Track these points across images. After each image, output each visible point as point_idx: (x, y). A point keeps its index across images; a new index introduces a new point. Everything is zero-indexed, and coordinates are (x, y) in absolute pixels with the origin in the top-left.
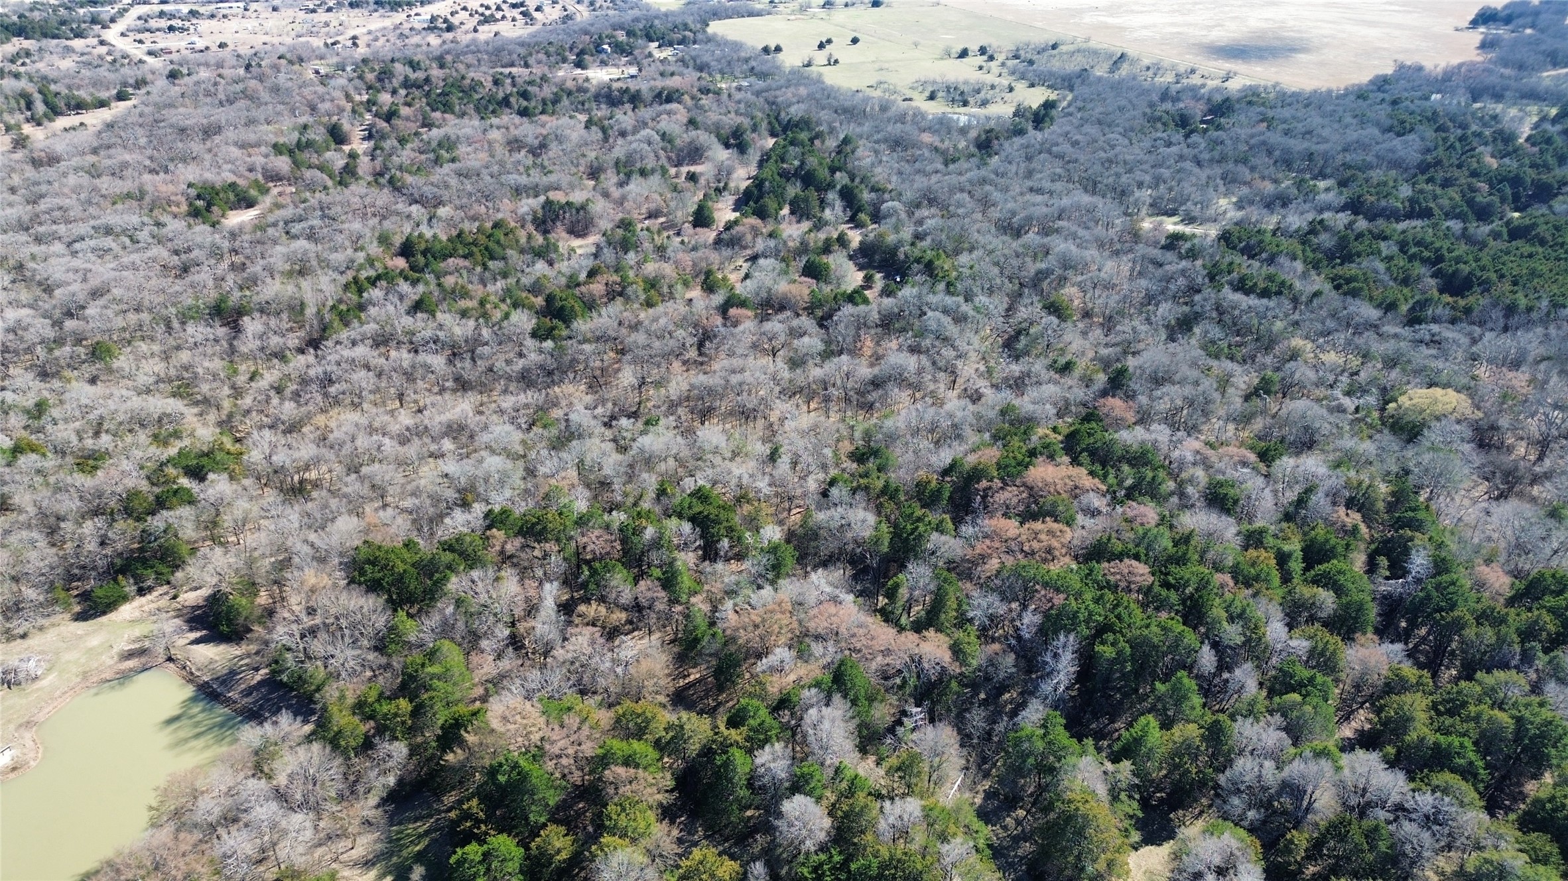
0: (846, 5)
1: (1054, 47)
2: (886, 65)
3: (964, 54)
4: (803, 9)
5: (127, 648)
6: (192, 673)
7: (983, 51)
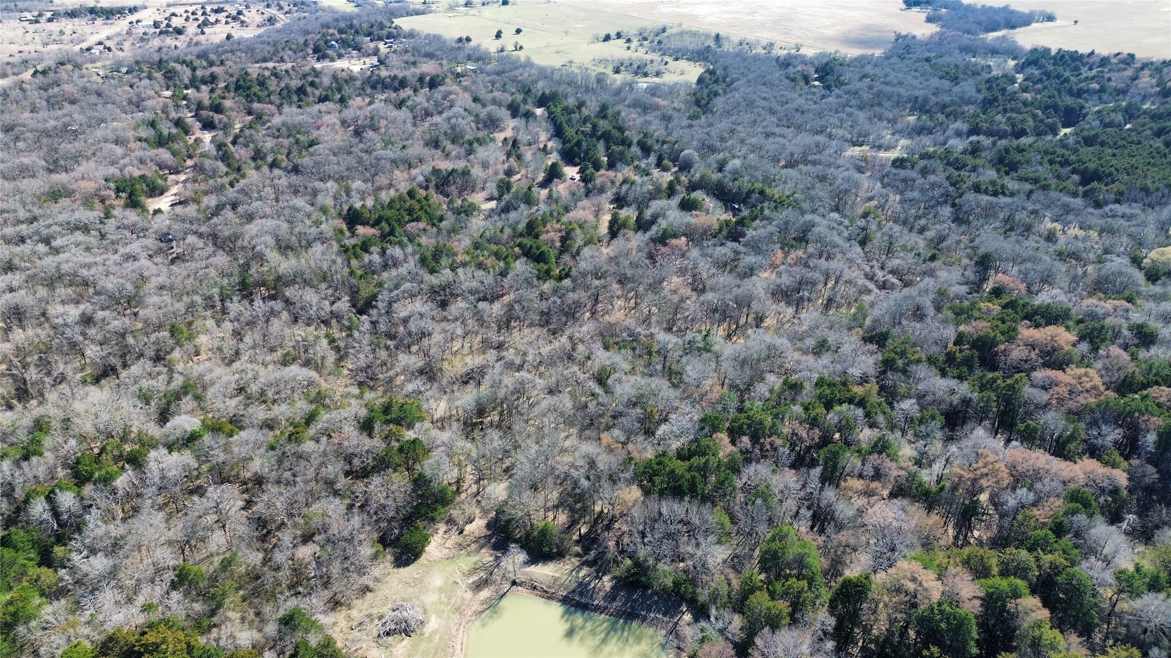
0: (483, 4)
1: (664, 30)
2: (561, 49)
3: (607, 38)
4: (452, 8)
5: (470, 581)
6: (546, 592)
7: (619, 36)
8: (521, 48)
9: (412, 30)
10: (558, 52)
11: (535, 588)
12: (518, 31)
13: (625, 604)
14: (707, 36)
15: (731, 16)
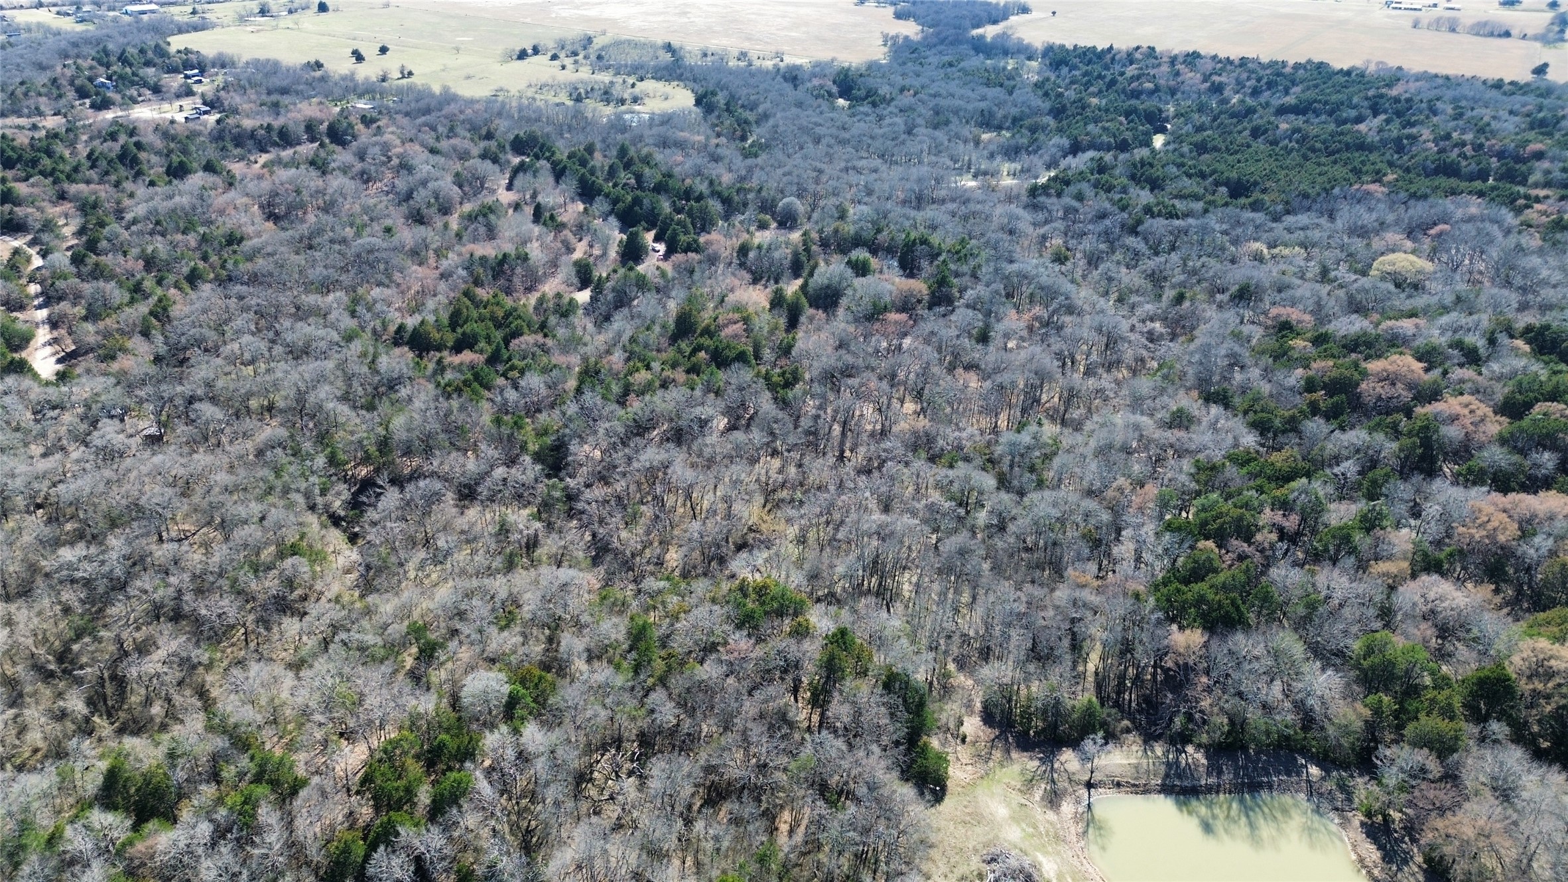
0: (290, 12)
1: (590, 41)
2: (467, 72)
3: (522, 55)
4: (243, 19)
5: (1037, 798)
6: (1134, 785)
7: (536, 51)
8: (410, 74)
9: (220, 55)
10: (468, 77)
11: (1118, 785)
12: (384, 50)
13: (1236, 775)
14: (653, 46)
15: (661, 18)
